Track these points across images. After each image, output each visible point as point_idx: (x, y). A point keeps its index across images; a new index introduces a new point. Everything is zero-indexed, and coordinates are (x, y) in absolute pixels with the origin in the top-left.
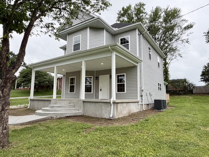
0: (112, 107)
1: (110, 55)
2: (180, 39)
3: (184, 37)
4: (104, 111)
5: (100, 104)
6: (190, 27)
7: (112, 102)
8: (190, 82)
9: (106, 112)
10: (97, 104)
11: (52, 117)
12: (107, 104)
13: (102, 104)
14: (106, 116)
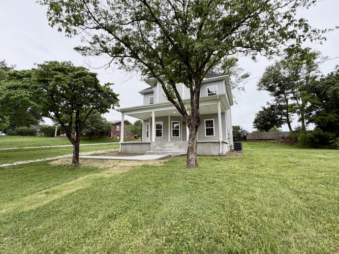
0: (221, 145)
1: (216, 103)
2: (237, 87)
3: (241, 85)
4: (212, 150)
5: (208, 144)
6: (246, 76)
7: (221, 142)
8: (244, 129)
9: (214, 151)
10: (205, 145)
11: (170, 156)
12: (216, 144)
13: (210, 144)
14: (216, 153)
